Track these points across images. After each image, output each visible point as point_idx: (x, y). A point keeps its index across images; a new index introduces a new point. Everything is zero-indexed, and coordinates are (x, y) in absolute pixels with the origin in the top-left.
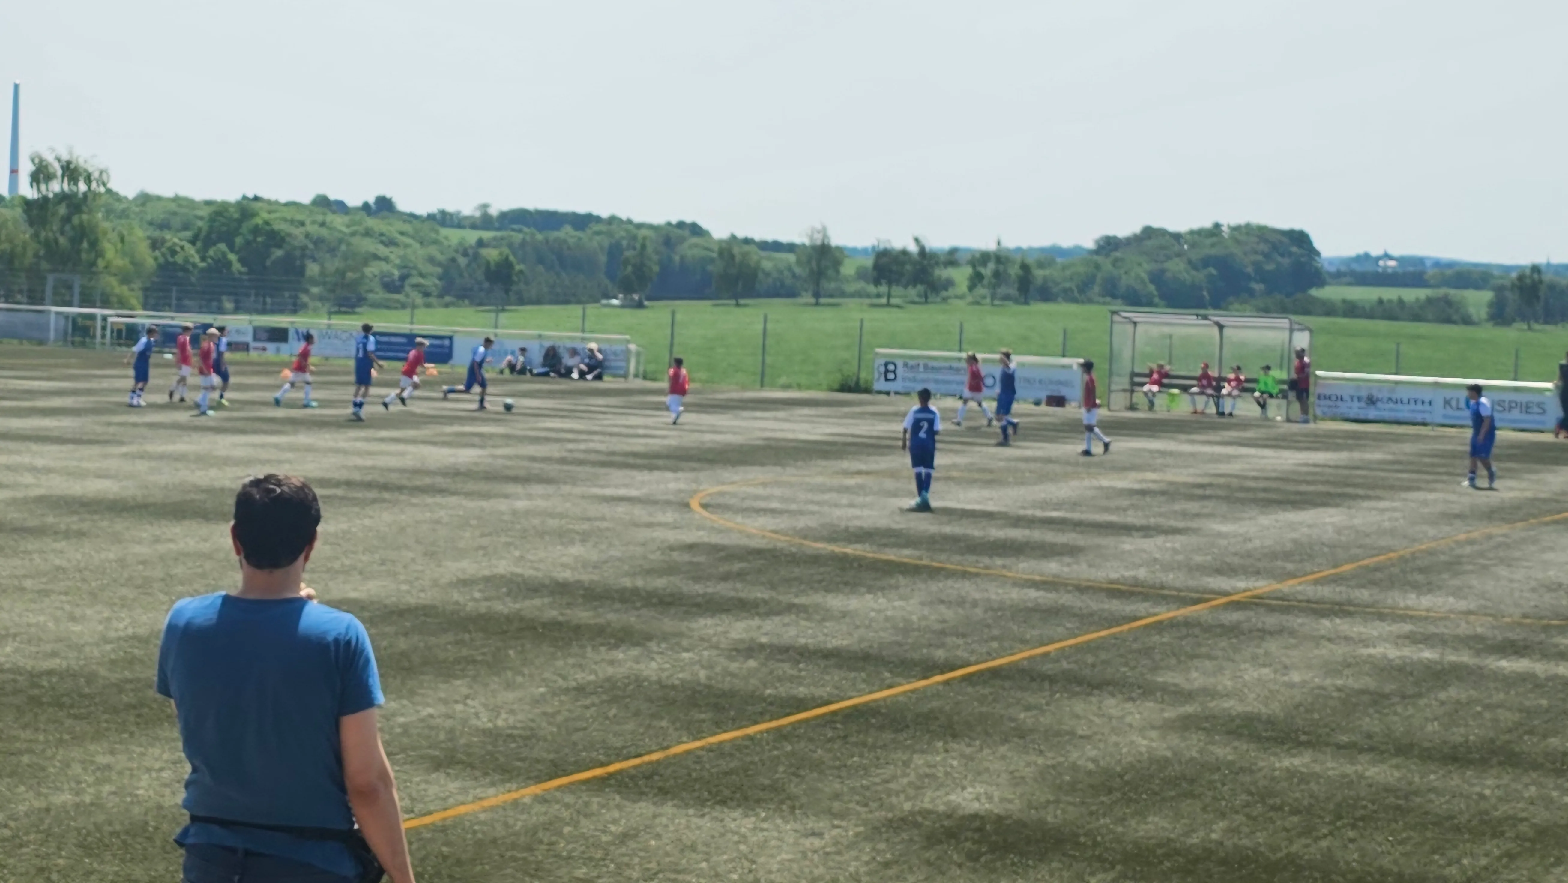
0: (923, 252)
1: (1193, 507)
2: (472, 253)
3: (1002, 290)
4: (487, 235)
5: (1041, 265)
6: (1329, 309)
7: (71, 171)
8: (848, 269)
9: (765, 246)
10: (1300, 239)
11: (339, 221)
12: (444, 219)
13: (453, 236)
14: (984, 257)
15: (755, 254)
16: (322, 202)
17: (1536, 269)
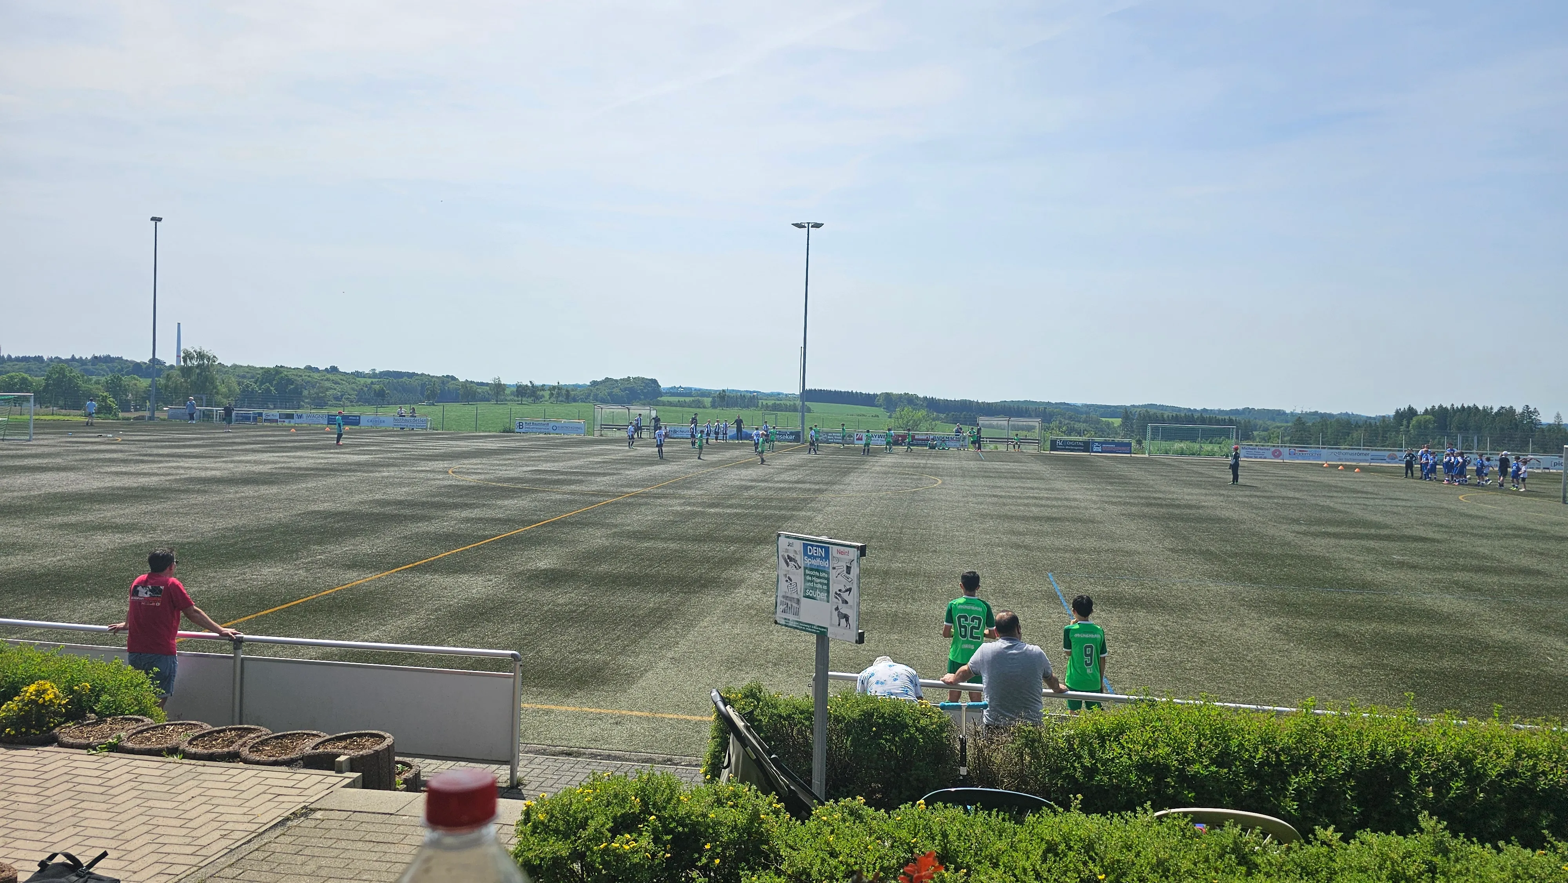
0: (533, 386)
1: (619, 466)
2: (369, 387)
3: (560, 399)
4: (374, 380)
5: (573, 390)
6: (664, 404)
7: (201, 356)
8: (508, 392)
9: (478, 384)
10: (655, 382)
11: (316, 375)
12: (357, 374)
13: (362, 380)
14: (554, 387)
15: (475, 387)
16: (309, 368)
17: (724, 391)
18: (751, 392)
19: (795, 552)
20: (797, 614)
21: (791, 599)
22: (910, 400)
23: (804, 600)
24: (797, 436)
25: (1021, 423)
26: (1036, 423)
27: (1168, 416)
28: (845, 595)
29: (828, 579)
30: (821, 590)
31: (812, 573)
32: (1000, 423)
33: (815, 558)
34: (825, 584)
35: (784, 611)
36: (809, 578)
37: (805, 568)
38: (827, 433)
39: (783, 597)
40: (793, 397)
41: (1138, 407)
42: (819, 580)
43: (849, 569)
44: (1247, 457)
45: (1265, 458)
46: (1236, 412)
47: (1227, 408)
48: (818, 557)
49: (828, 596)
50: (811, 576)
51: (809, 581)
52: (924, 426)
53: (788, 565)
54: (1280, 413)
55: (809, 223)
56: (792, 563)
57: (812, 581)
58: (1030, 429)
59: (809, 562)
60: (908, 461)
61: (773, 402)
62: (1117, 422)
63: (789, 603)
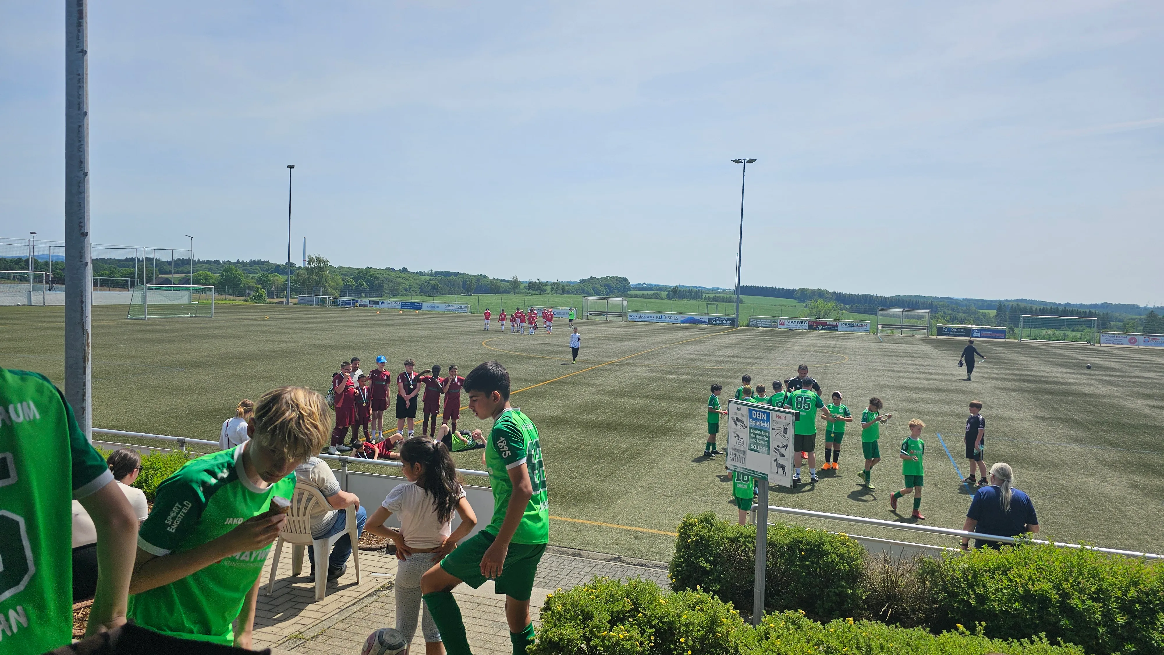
0: (540, 282)
1: (600, 342)
2: (428, 282)
3: (559, 292)
4: (432, 277)
5: (567, 286)
6: (631, 296)
7: (319, 260)
8: (522, 286)
9: (502, 281)
10: (625, 280)
11: (393, 274)
12: (421, 273)
13: (423, 278)
14: (554, 284)
15: (499, 283)
16: (388, 269)
17: (676, 286)
18: (696, 287)
19: (742, 415)
20: (743, 462)
21: (739, 451)
22: (820, 294)
23: (749, 453)
24: (733, 322)
25: (913, 314)
26: (925, 313)
27: (1036, 309)
28: (783, 450)
29: (769, 437)
30: (763, 446)
31: (756, 432)
32: (895, 313)
33: (758, 420)
34: (766, 441)
35: (733, 460)
36: (753, 435)
37: (750, 428)
38: (757, 319)
39: (733, 449)
40: (729, 292)
41: (1010, 301)
42: (761, 438)
43: (785, 430)
44: (1106, 343)
45: (1122, 344)
46: (1095, 306)
47: (1088, 303)
48: (761, 420)
49: (769, 450)
50: (755, 434)
51: (753, 438)
52: (833, 314)
53: (736, 424)
54: (1133, 308)
55: (744, 159)
56: (739, 424)
57: (755, 438)
58: (919, 318)
59: (753, 423)
60: (822, 342)
61: (714, 295)
62: (993, 313)
63: (737, 454)
